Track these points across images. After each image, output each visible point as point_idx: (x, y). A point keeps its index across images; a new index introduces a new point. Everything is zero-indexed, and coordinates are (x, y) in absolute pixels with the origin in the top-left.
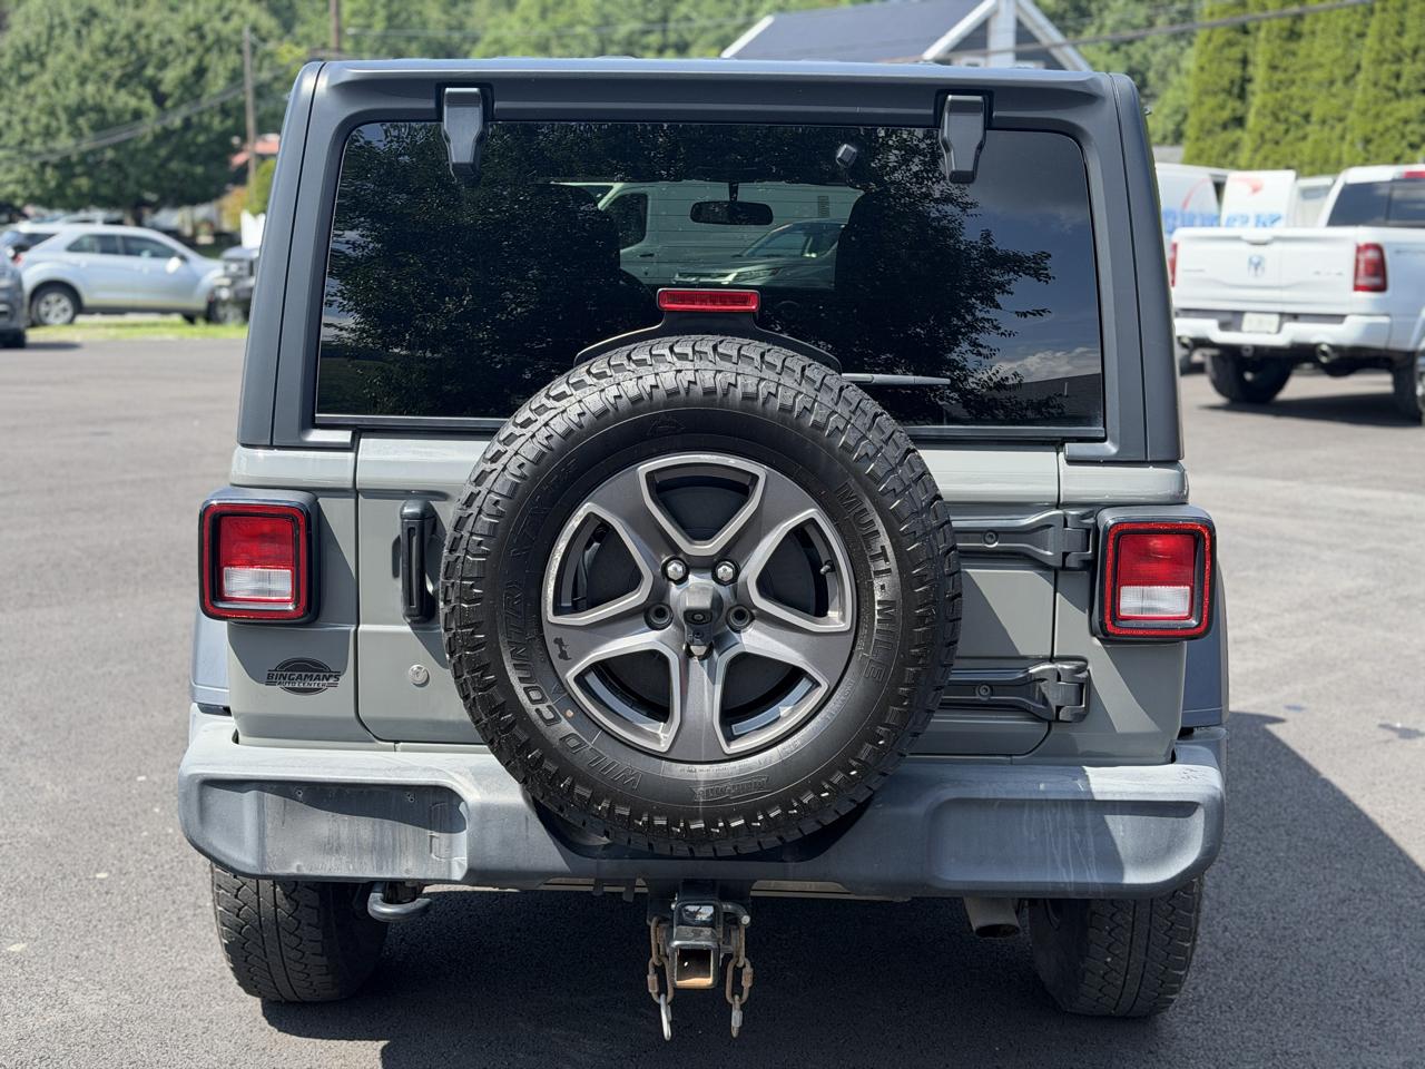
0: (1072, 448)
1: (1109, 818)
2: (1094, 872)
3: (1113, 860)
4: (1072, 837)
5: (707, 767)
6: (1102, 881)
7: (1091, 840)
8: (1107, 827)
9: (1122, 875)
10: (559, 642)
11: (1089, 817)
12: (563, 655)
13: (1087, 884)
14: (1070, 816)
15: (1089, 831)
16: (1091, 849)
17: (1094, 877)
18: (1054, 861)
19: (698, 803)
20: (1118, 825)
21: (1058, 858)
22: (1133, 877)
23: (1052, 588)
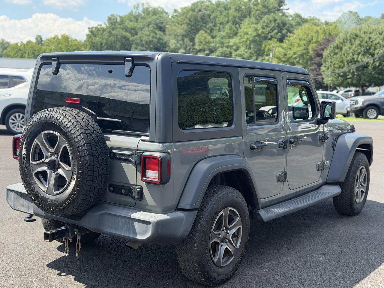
0: (143, 138)
1: (134, 222)
2: (131, 234)
3: (135, 232)
4: (128, 225)
5: (51, 196)
6: (132, 237)
7: (131, 227)
8: (134, 224)
9: (136, 237)
10: (32, 167)
11: (131, 221)
12: (32, 170)
13: (130, 237)
14: (127, 221)
15: (131, 225)
16: (131, 229)
17: (131, 236)
18: (124, 230)
19: (48, 203)
20: (136, 224)
21: (125, 230)
22: (139, 237)
23: (136, 169)
